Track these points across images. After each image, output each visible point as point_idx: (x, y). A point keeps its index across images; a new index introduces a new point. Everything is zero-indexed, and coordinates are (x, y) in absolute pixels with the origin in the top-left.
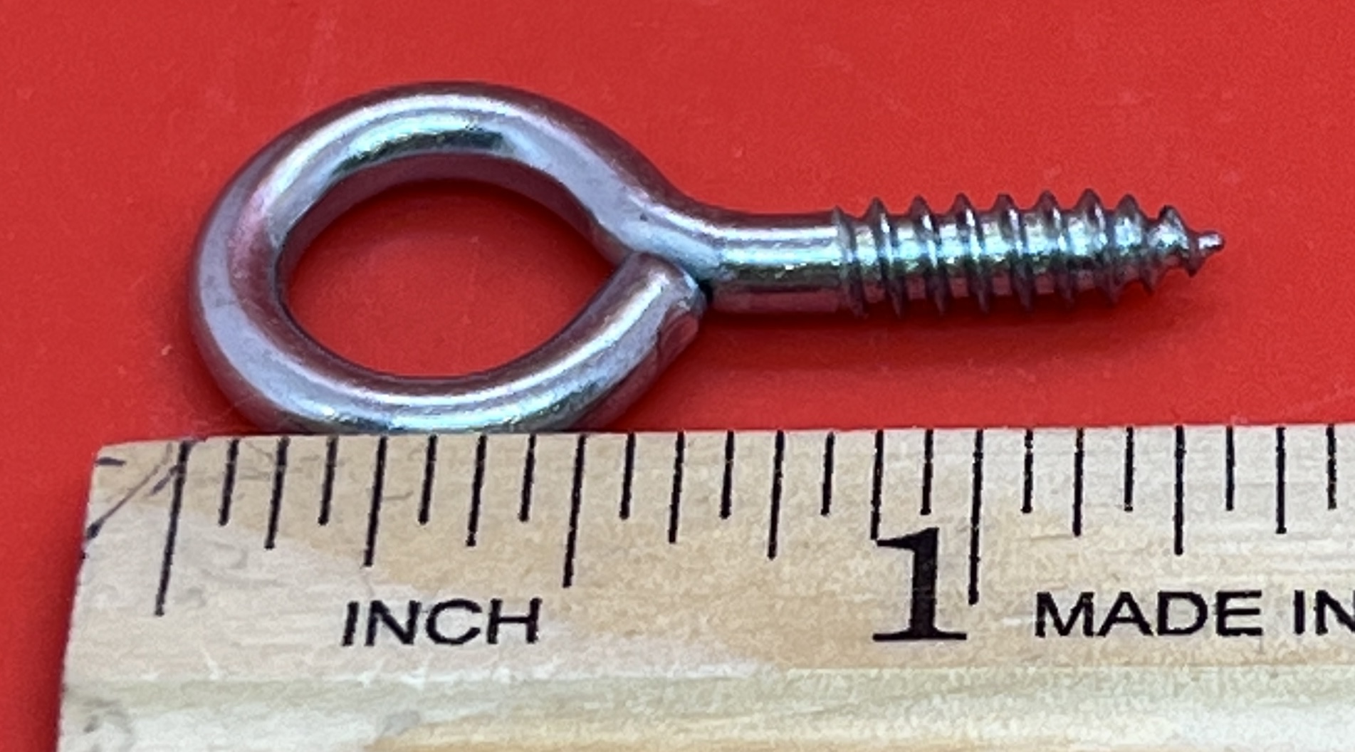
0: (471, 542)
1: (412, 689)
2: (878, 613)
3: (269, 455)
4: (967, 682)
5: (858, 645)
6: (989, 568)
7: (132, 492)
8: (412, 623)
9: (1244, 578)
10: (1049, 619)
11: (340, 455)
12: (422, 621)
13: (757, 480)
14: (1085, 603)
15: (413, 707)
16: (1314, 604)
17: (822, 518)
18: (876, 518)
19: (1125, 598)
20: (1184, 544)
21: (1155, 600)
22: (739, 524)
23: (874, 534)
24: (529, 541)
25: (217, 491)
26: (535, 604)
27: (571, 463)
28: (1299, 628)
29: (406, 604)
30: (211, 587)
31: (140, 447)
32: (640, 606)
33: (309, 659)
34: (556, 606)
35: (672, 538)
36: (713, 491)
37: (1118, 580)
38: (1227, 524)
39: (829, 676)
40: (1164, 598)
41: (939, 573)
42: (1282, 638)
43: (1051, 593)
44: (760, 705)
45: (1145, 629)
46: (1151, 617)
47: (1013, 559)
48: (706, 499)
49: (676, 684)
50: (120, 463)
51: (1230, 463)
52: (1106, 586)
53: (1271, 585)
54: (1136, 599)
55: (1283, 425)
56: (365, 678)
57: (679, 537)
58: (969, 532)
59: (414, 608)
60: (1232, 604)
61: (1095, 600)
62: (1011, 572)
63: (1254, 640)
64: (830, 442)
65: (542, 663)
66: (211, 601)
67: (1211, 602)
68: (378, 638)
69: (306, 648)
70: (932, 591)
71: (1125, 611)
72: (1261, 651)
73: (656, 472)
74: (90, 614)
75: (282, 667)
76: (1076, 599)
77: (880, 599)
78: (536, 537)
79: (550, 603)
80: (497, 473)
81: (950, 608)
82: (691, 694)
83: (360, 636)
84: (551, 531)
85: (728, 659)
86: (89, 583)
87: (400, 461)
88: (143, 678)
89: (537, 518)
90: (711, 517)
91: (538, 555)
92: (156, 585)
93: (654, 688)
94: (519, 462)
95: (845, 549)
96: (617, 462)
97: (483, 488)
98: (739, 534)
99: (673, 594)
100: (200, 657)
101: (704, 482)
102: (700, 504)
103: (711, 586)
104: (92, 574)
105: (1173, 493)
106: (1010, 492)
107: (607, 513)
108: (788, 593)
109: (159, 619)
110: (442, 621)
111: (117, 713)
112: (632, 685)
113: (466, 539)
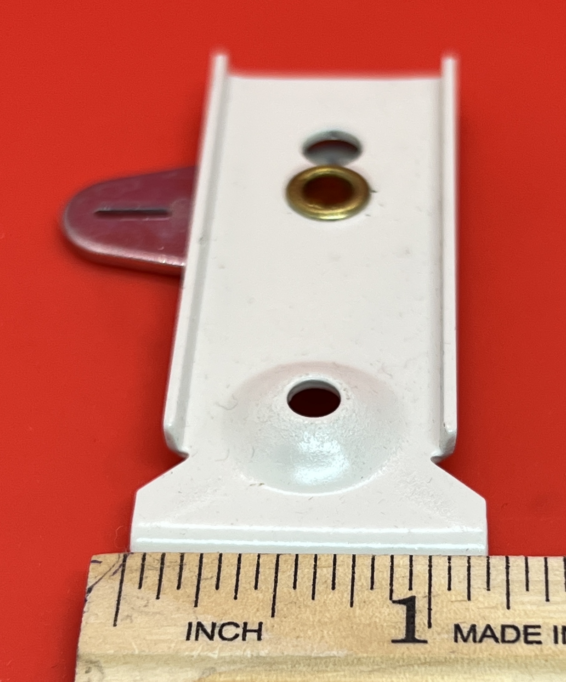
0: (236, 598)
1: (213, 659)
2: (393, 631)
3: (157, 560)
4: (428, 660)
5: (386, 645)
6: (435, 614)
7: (105, 574)
8: (213, 631)
9: (533, 620)
10: (459, 636)
11: (185, 561)
12: (217, 630)
13: (345, 574)
14: (473, 628)
15: (213, 666)
16: (561, 631)
17: (370, 591)
18: (391, 591)
19: (488, 627)
20: (511, 605)
21: (500, 628)
22: (338, 593)
23: (391, 598)
24: (258, 597)
25: (137, 575)
26: (261, 624)
27: (274, 566)
28: (556, 642)
29: (211, 623)
30: (135, 615)
31: (108, 556)
32: (302, 626)
33: (173, 645)
34: (269, 625)
35: (313, 598)
36: (328, 578)
37: (485, 619)
38: (527, 597)
39: (374, 657)
40: (504, 627)
41: (416, 615)
42: (549, 646)
43: (460, 624)
44: (346, 668)
45: (496, 640)
46: (498, 635)
47: (445, 610)
48: (326, 581)
49: (316, 658)
51: (527, 573)
52: (481, 622)
53: (544, 623)
54: (492, 626)
55: (547, 557)
57: (316, 598)
58: (427, 599)
59: (214, 625)
60: (530, 630)
61: (477, 628)
62: (444, 615)
63: (539, 646)
64: (373, 559)
65: (263, 650)
66: (135, 621)
67: (521, 629)
68: (200, 637)
69: (172, 641)
70: (413, 623)
71: (489, 633)
72: (542, 650)
73: (306, 570)
74: (88, 625)
75: (162, 649)
76: (469, 627)
77: (393, 624)
78: (261, 596)
79: (266, 624)
80: (246, 569)
81: (421, 630)
82: (320, 663)
83: (193, 636)
84: (267, 594)
85: (335, 649)
86: (88, 612)
87: (208, 563)
88: (108, 652)
89: (261, 588)
90: (328, 589)
91: (261, 604)
92: (114, 613)
93: (306, 660)
94: (254, 565)
95: (380, 604)
96: (291, 566)
97: (240, 575)
98: (339, 597)
99: (314, 621)
100: (131, 644)
101: (325, 575)
102: (323, 584)
103: (328, 618)
104: (88, 608)
105: (505, 583)
106: (443, 582)
107: (288, 586)
108: (358, 621)
109: (115, 627)
110: (225, 630)
111: (98, 666)
112: (298, 659)
113: (233, 597)
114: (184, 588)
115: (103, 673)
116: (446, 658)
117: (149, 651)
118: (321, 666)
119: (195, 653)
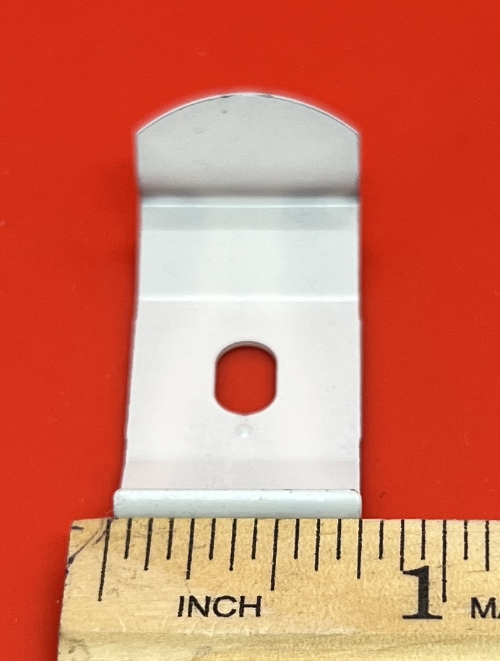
0: (231, 569)
1: (209, 638)
2: (404, 605)
3: (144, 526)
4: (443, 638)
5: (396, 621)
6: (451, 585)
8: (207, 606)
10: (477, 610)
11: (174, 527)
12: (211, 606)
13: (351, 542)
14: (492, 602)
15: (208, 644)
17: (379, 560)
18: (402, 561)
22: (344, 563)
23: (402, 569)
24: (256, 568)
25: (123, 542)
26: (259, 598)
27: (272, 533)
29: (205, 598)
30: (121, 588)
31: (90, 521)
32: (304, 600)
33: (164, 622)
34: (268, 600)
35: (316, 569)
36: (333, 547)
39: (384, 635)
41: (430, 587)
43: (477, 598)
44: (354, 647)
47: (461, 582)
48: (330, 550)
49: (320, 636)
57: (319, 568)
58: (441, 569)
59: (208, 599)
61: (496, 602)
62: (460, 587)
64: (382, 524)
65: (262, 626)
66: (121, 594)
68: (193, 613)
69: (163, 618)
70: (427, 596)
73: (309, 537)
74: (71, 600)
75: (152, 626)
76: (488, 600)
77: (405, 598)
78: (259, 566)
79: (265, 598)
80: (242, 536)
81: (435, 604)
82: (326, 642)
83: (185, 612)
84: (265, 565)
85: (341, 626)
86: (70, 584)
87: (200, 530)
88: (93, 630)
89: (258, 557)
90: (333, 559)
91: (260, 575)
92: (98, 586)
93: (311, 638)
94: (251, 531)
95: (390, 575)
96: (292, 532)
97: (236, 543)
98: (345, 567)
99: (317, 595)
100: (118, 621)
101: (329, 543)
102: (327, 553)
103: (333, 592)
104: (70, 581)
106: (459, 549)
107: (289, 556)
108: (367, 595)
109: (100, 603)
110: (221, 605)
111: (82, 645)
112: (301, 637)
113: (229, 567)
115: (88, 653)
116: (462, 636)
117: (139, 629)
118: (326, 644)
119: (188, 631)
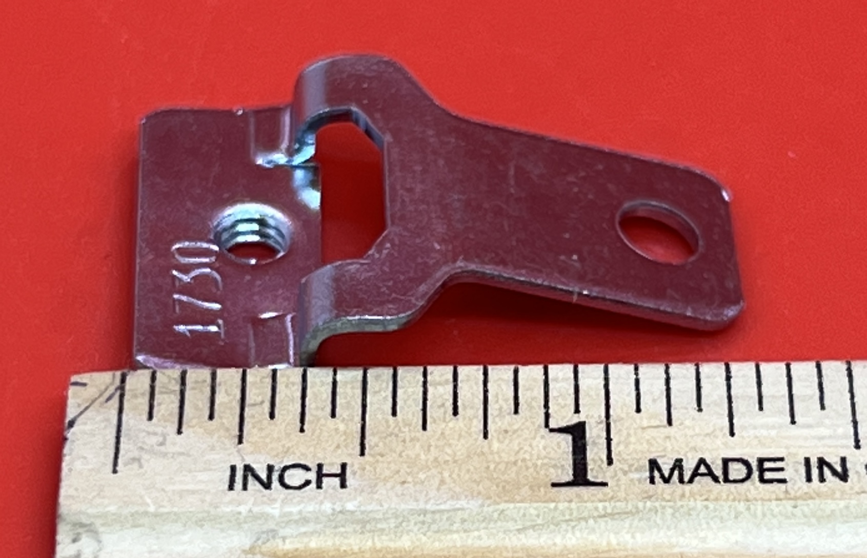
0: (302, 430)
1: (273, 517)
2: (552, 470)
3: (175, 379)
4: (609, 510)
5: (542, 489)
6: (618, 444)
8: (269, 477)
9: (772, 450)
10: (657, 474)
11: (218, 380)
12: (275, 476)
13: (473, 394)
14: (678, 464)
15: (273, 526)
16: (816, 465)
17: (514, 416)
18: (547, 416)
19: (702, 461)
20: (735, 430)
21: (720, 463)
22: (464, 420)
23: (547, 425)
24: (337, 430)
25: (145, 401)
26: (344, 466)
27: (359, 385)
28: (809, 479)
29: (265, 465)
30: (145, 456)
31: (96, 375)
32: (408, 467)
33: (208, 498)
34: (356, 467)
35: (424, 427)
36: (447, 400)
37: (697, 451)
38: (761, 419)
39: (525, 508)
40: (726, 462)
41: (588, 448)
42: (799, 484)
43: (657, 458)
44: (484, 525)
45: (716, 479)
46: (719, 472)
47: (633, 439)
48: (443, 405)
49: (434, 512)
50: (84, 385)
51: (759, 384)
52: (690, 455)
53: (789, 454)
54: (708, 461)
55: (790, 362)
56: (243, 509)
57: (429, 427)
58: (604, 426)
59: (270, 469)
60: (767, 465)
61: (684, 463)
62: (632, 447)
63: (782, 486)
64: (516, 372)
65: (350, 501)
66: (145, 465)
67: (754, 465)
68: (249, 486)
69: (207, 492)
70: (585, 458)
71: (703, 469)
72: (787, 492)
73: (412, 389)
74: (72, 473)
75: (191, 503)
76: (672, 462)
77: (553, 462)
78: (342, 427)
79: (353, 465)
80: (315, 390)
81: (596, 468)
82: (441, 520)
83: (238, 484)
84: (351, 423)
85: (463, 497)
86: (70, 454)
87: (254, 383)
88: (107, 509)
89: (341, 416)
90: (447, 416)
91: (343, 438)
92: (112, 455)
93: (419, 515)
94: (328, 384)
95: (530, 433)
96: (388, 384)
97: (307, 399)
98: (465, 426)
99: (427, 461)
100: (141, 497)
101: (442, 395)
102: (439, 407)
103: (448, 455)
104: (71, 450)
105: (726, 401)
106: (627, 401)
107: (383, 413)
108: (497, 459)
109: (115, 475)
110: (288, 476)
111: (92, 531)
112: (405, 513)
113: (298, 429)
114: (221, 418)
116: (637, 507)
117: (172, 507)
